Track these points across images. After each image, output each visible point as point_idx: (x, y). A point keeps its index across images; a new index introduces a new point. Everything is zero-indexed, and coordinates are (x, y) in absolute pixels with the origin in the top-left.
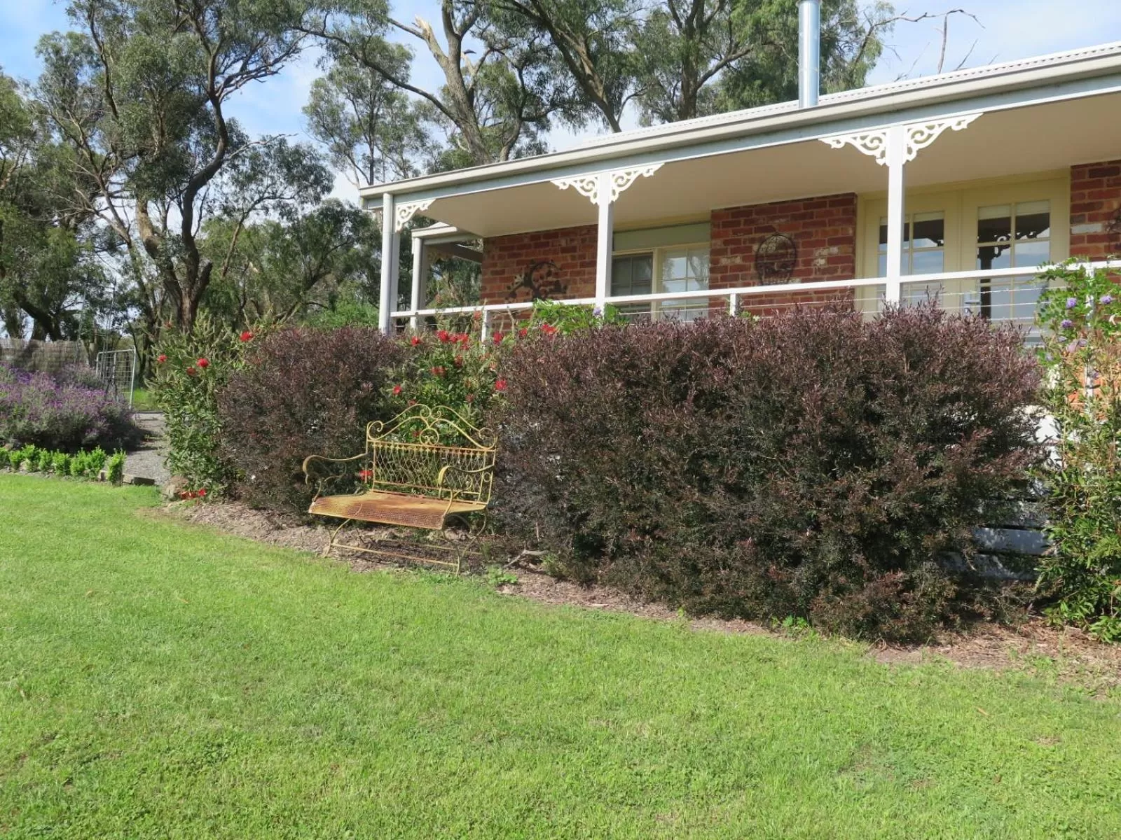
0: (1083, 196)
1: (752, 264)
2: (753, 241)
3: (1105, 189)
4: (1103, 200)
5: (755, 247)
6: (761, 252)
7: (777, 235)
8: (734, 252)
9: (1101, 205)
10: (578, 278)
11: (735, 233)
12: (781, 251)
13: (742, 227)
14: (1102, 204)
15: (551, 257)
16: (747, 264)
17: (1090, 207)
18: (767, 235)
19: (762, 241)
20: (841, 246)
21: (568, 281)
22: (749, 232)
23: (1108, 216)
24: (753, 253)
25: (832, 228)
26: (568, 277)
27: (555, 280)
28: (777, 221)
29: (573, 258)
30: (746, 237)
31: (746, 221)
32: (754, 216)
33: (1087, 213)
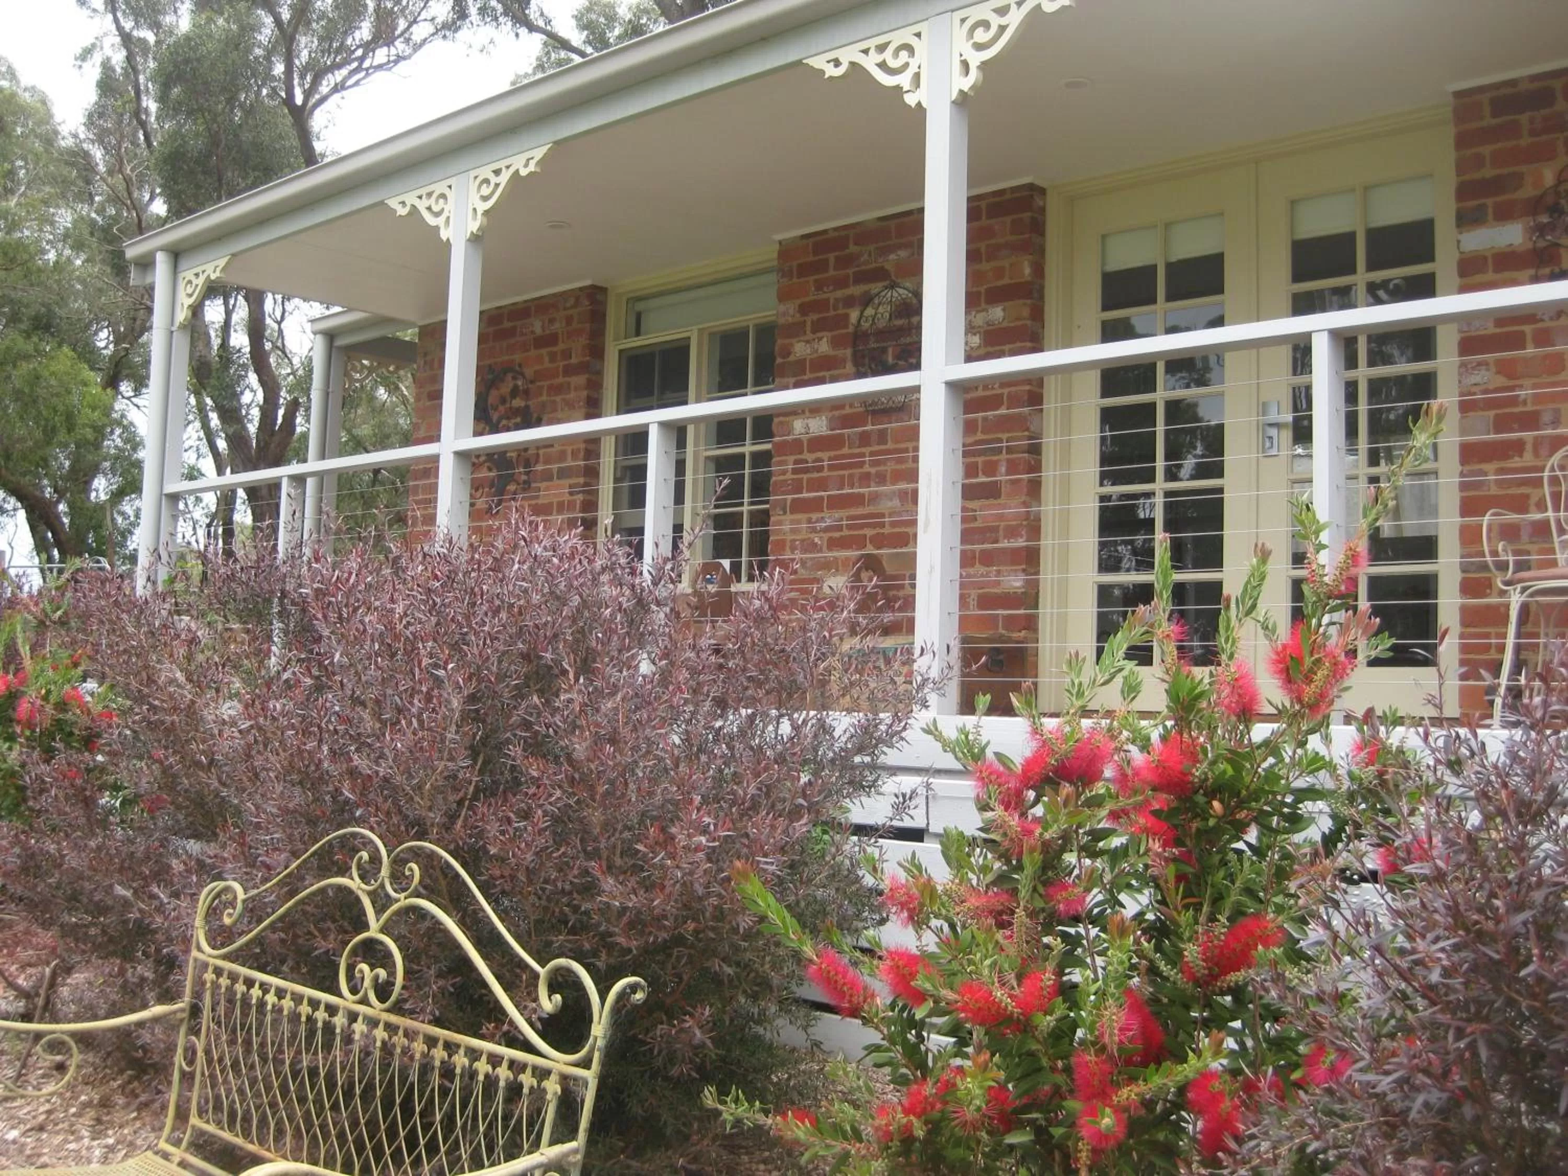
0: (1479, 161)
1: (849, 352)
2: (849, 302)
3: (1525, 141)
4: (1524, 168)
5: (854, 315)
6: (866, 325)
7: (892, 286)
8: (818, 327)
9: (1518, 179)
10: (558, 399)
11: (819, 286)
12: (899, 322)
13: (832, 273)
14: (1520, 177)
15: (517, 357)
16: (840, 353)
17: (1494, 186)
18: (875, 287)
19: (867, 300)
20: (1007, 304)
21: (543, 405)
22: (842, 283)
23: (1534, 206)
24: (851, 329)
25: (993, 264)
26: (544, 398)
27: (523, 404)
28: (892, 257)
29: (553, 357)
30: (839, 294)
31: (837, 259)
32: (853, 248)
33: (1489, 202)
